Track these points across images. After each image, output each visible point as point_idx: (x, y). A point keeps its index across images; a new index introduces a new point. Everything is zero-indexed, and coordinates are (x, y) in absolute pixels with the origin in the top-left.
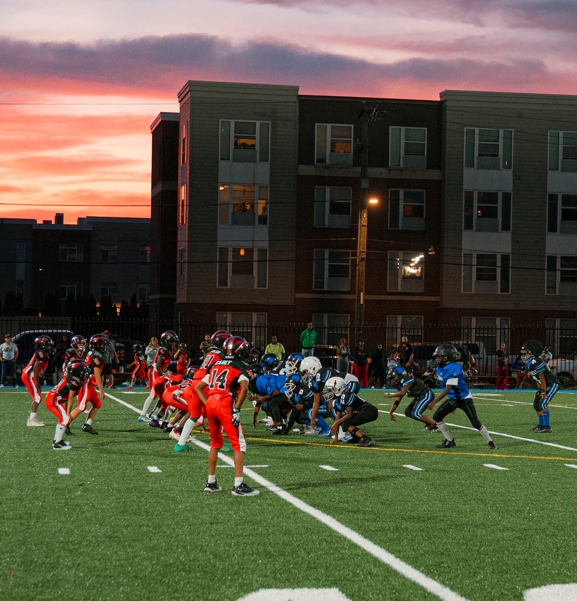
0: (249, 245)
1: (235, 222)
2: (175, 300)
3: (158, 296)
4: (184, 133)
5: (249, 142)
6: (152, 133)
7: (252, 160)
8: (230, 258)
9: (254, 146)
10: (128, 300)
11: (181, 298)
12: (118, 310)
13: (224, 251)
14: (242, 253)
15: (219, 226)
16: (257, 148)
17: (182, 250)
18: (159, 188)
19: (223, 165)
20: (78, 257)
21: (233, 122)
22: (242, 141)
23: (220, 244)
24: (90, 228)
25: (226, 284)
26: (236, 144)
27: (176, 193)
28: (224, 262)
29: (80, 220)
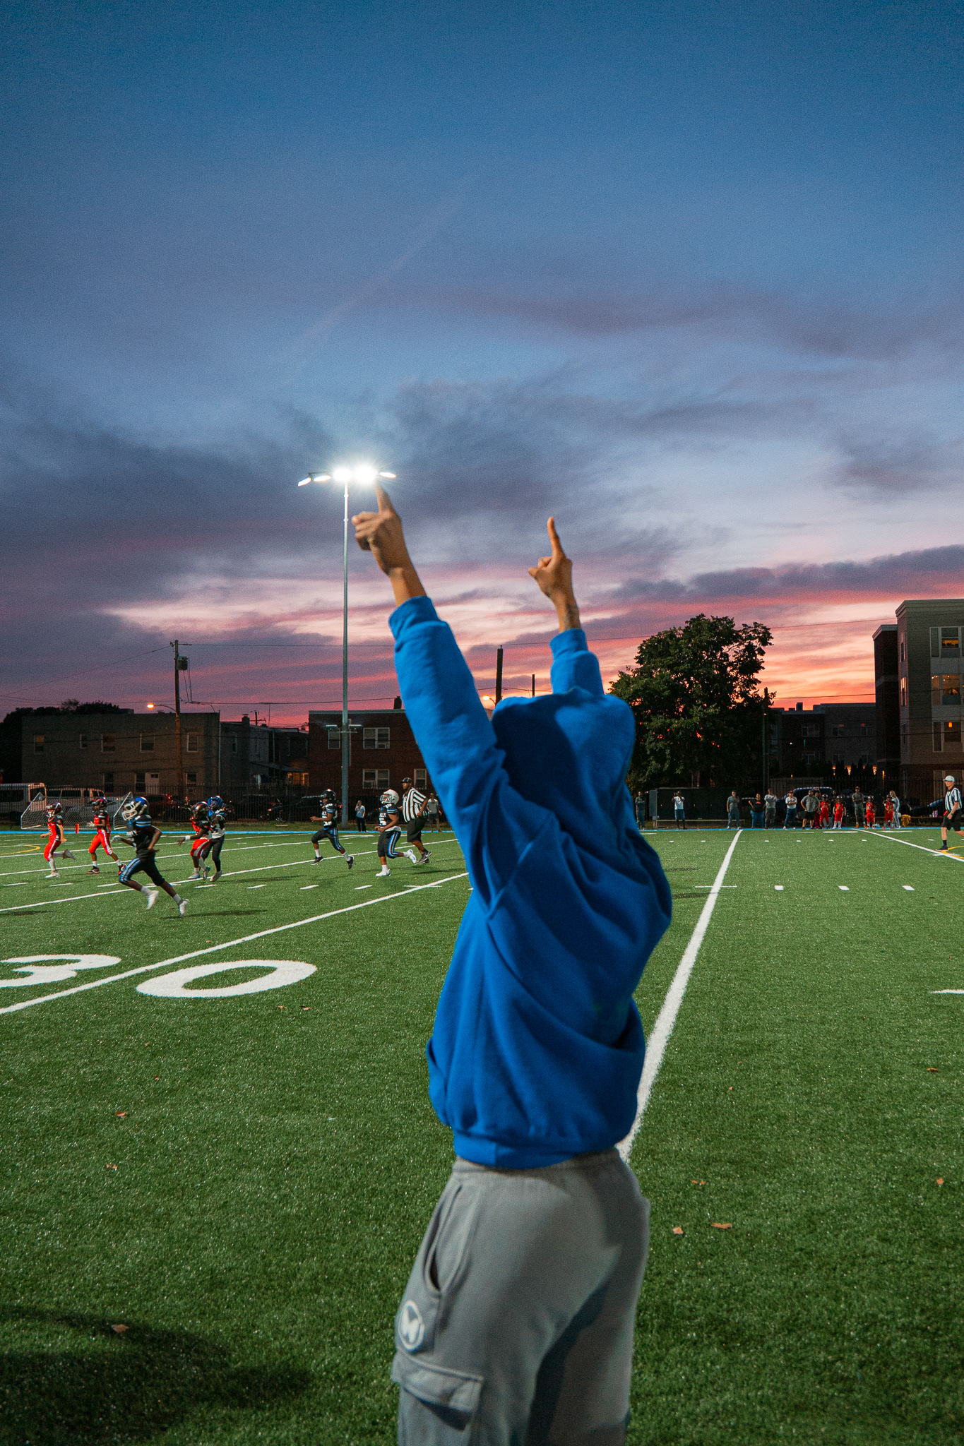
0: (957, 719)
1: (945, 703)
2: (900, 762)
3: (884, 760)
4: (902, 638)
5: (954, 642)
6: (875, 640)
7: (957, 656)
8: (942, 730)
9: (957, 645)
10: (856, 764)
11: (905, 760)
12: (849, 771)
13: (937, 725)
14: (950, 725)
15: (933, 707)
16: (960, 646)
17: (904, 726)
18: (882, 680)
19: (934, 661)
20: (815, 733)
21: (940, 629)
22: (946, 642)
23: (934, 720)
24: (824, 712)
25: (940, 750)
26: (943, 645)
27: (897, 684)
28: (937, 733)
29: (815, 707)
